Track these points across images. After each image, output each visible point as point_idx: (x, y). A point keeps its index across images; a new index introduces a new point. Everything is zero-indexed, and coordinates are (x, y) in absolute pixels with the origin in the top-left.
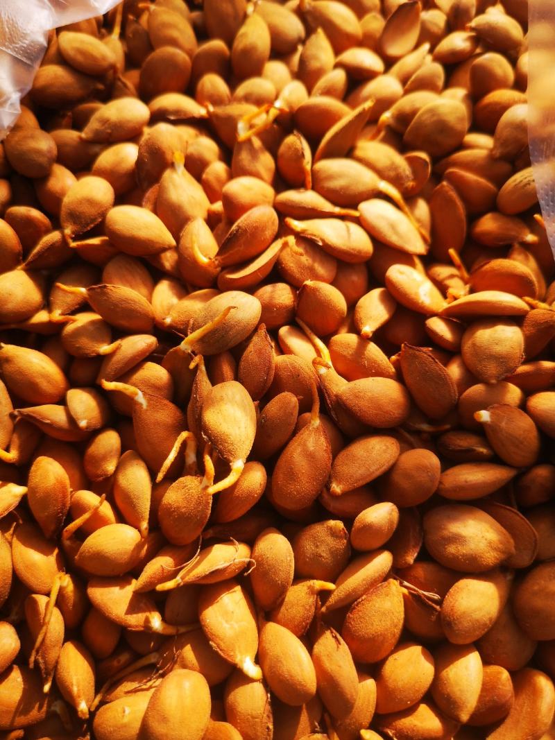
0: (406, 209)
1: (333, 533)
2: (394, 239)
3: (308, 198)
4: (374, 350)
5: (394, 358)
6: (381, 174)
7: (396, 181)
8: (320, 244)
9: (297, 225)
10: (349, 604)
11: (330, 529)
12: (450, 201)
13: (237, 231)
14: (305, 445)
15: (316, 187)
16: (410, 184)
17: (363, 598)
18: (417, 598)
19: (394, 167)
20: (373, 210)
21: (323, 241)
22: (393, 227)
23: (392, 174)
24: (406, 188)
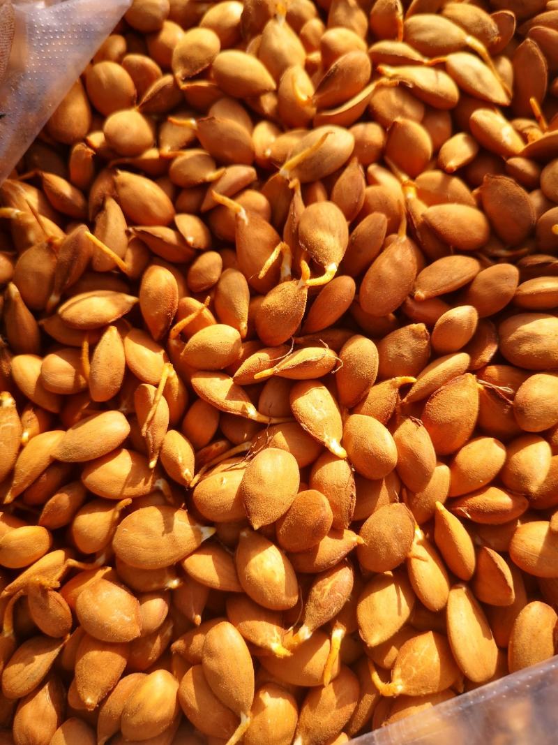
0: (491, 62)
1: (416, 335)
2: (479, 87)
3: (399, 47)
4: (457, 184)
5: (476, 191)
6: (468, 29)
7: (482, 36)
8: (411, 86)
9: (388, 70)
10: (429, 394)
11: (413, 332)
12: (533, 56)
13: (335, 70)
14: (392, 256)
15: (407, 39)
16: (496, 39)
17: (442, 388)
18: (491, 392)
19: (480, 23)
20: (460, 61)
21: (414, 84)
22: (478, 76)
23: (479, 30)
24: (492, 42)
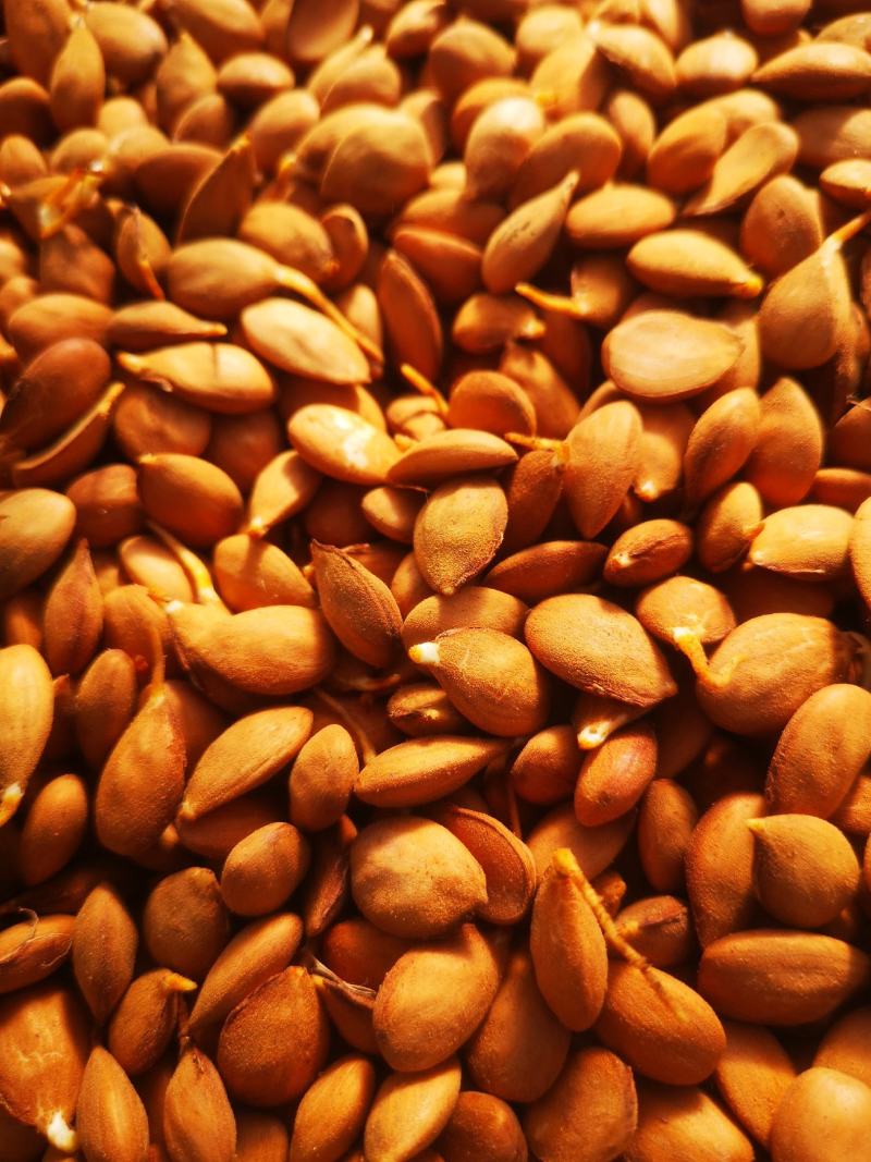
0: (331, 308)
2: (304, 363)
4: (276, 560)
5: (308, 568)
6: (280, 256)
7: (304, 262)
8: (169, 389)
9: (133, 362)
11: (193, 883)
12: (403, 286)
13: (21, 387)
15: (170, 297)
16: (328, 265)
17: (244, 1003)
19: (300, 241)
20: (270, 320)
21: (172, 383)
22: (300, 344)
23: (298, 253)
24: (325, 274)
